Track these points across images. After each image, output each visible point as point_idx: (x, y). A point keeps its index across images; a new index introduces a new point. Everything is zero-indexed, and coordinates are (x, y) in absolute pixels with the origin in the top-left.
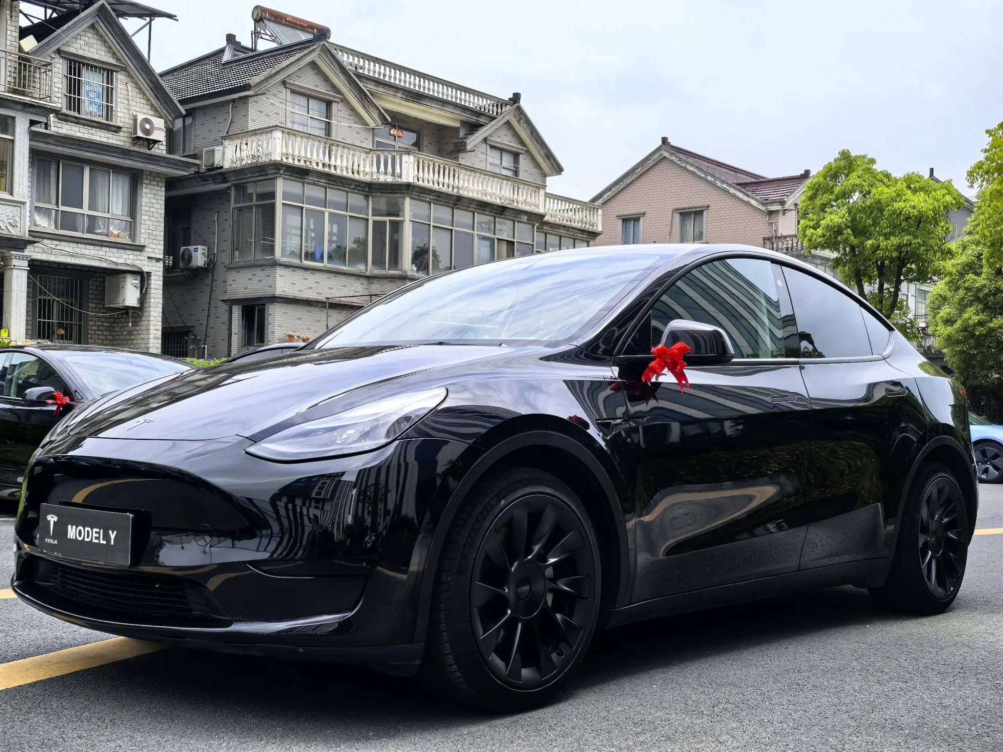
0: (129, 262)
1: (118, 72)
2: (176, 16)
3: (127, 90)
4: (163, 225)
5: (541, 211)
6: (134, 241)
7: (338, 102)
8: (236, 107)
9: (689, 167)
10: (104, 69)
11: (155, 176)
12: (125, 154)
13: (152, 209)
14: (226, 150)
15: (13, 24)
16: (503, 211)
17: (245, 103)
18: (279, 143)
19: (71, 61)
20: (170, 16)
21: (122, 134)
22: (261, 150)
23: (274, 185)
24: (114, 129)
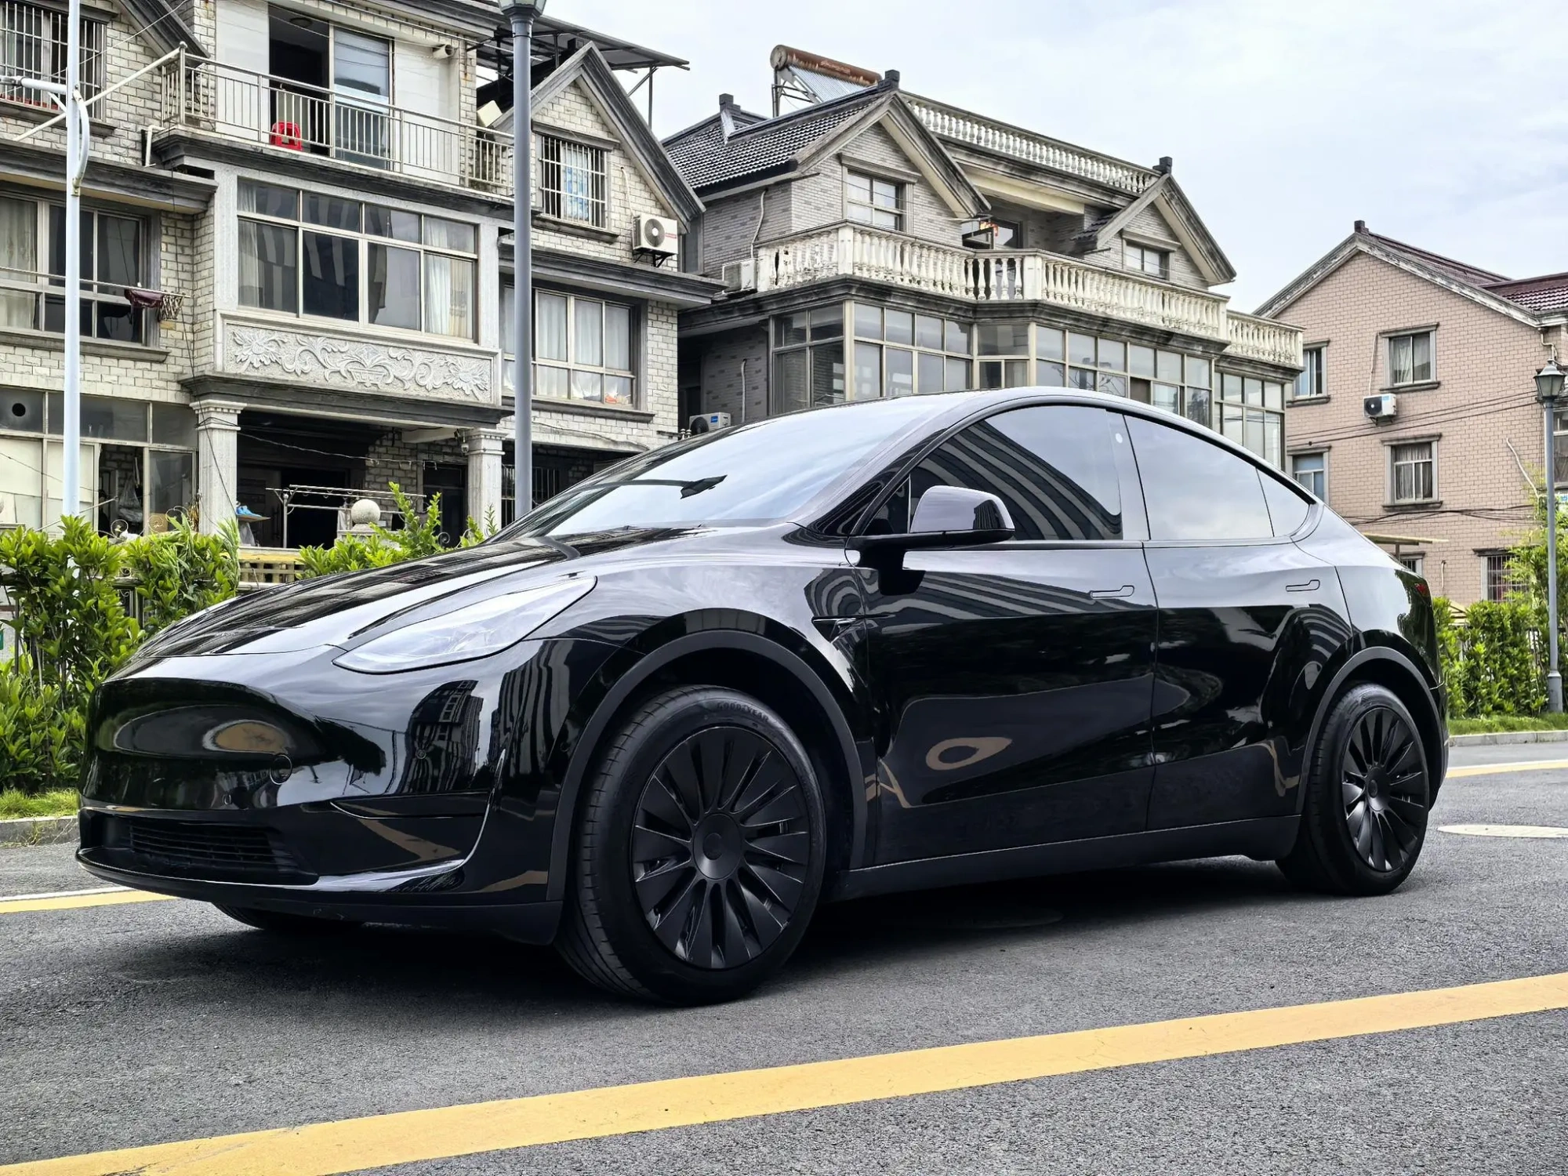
0: (632, 440)
1: (610, 151)
2: (688, 63)
3: (624, 179)
4: (676, 381)
5: (1222, 336)
6: (637, 408)
7: (913, 184)
8: (770, 198)
9: (1402, 265)
10: (592, 148)
11: (664, 306)
12: (626, 275)
13: (660, 359)
14: (761, 264)
15: (469, 84)
16: (1168, 340)
17: (786, 190)
18: (849, 246)
19: (547, 137)
20: (679, 63)
21: (617, 246)
22: (819, 261)
23: (841, 311)
24: (607, 238)
